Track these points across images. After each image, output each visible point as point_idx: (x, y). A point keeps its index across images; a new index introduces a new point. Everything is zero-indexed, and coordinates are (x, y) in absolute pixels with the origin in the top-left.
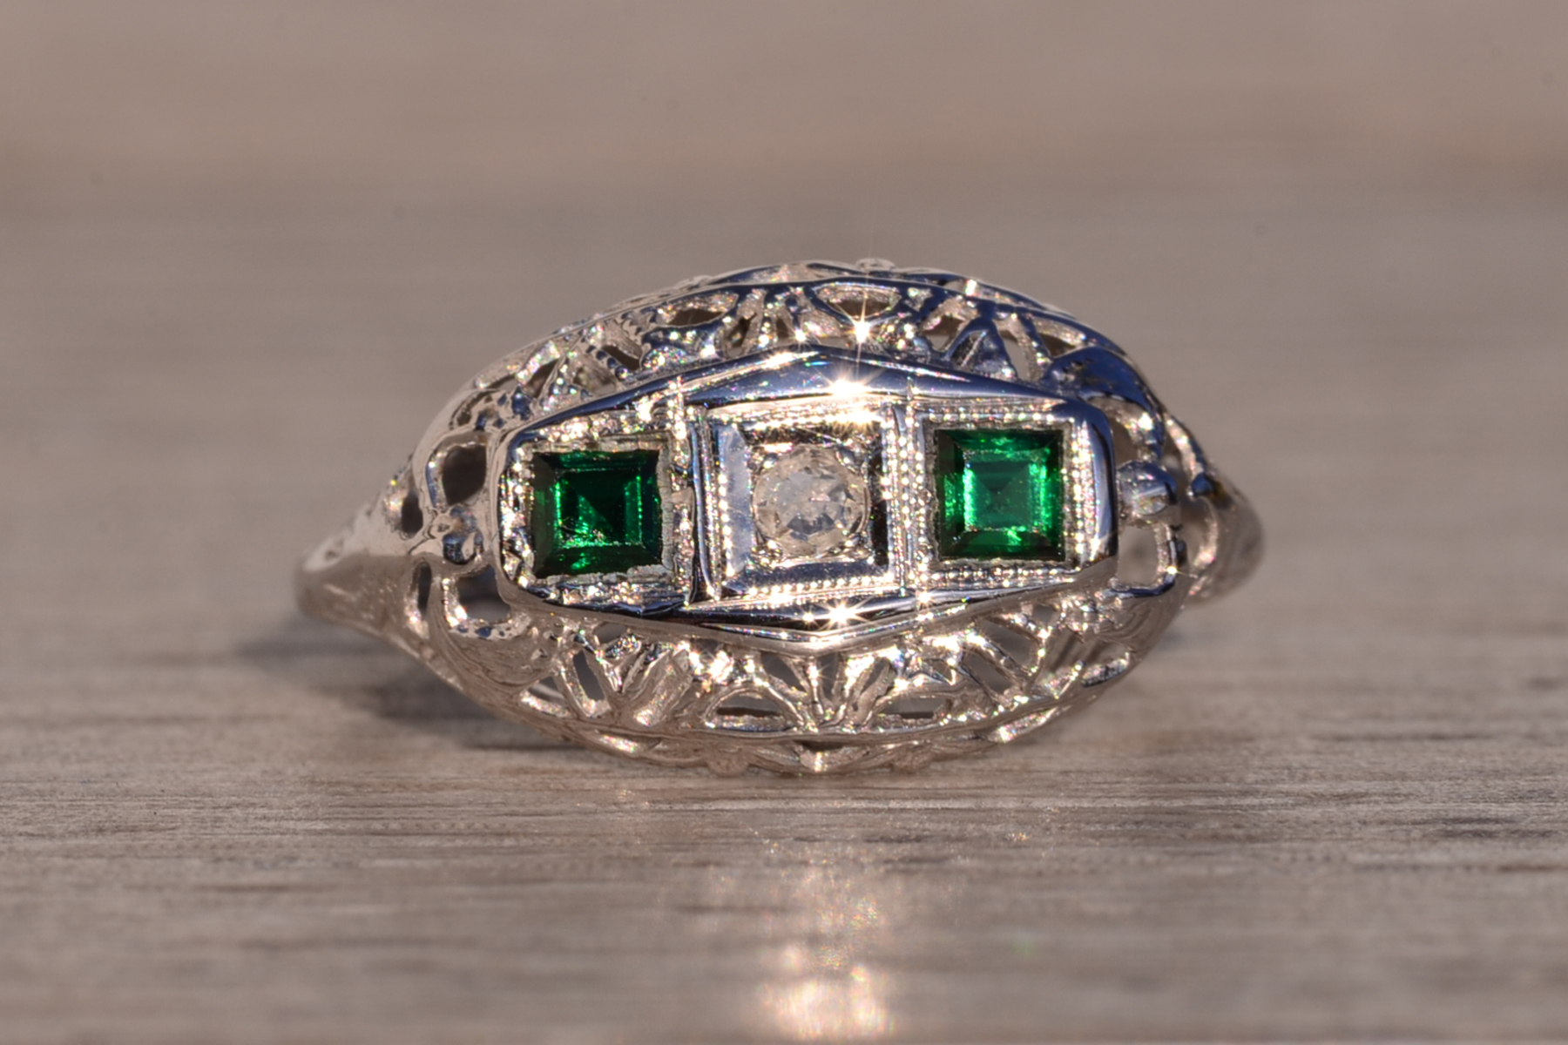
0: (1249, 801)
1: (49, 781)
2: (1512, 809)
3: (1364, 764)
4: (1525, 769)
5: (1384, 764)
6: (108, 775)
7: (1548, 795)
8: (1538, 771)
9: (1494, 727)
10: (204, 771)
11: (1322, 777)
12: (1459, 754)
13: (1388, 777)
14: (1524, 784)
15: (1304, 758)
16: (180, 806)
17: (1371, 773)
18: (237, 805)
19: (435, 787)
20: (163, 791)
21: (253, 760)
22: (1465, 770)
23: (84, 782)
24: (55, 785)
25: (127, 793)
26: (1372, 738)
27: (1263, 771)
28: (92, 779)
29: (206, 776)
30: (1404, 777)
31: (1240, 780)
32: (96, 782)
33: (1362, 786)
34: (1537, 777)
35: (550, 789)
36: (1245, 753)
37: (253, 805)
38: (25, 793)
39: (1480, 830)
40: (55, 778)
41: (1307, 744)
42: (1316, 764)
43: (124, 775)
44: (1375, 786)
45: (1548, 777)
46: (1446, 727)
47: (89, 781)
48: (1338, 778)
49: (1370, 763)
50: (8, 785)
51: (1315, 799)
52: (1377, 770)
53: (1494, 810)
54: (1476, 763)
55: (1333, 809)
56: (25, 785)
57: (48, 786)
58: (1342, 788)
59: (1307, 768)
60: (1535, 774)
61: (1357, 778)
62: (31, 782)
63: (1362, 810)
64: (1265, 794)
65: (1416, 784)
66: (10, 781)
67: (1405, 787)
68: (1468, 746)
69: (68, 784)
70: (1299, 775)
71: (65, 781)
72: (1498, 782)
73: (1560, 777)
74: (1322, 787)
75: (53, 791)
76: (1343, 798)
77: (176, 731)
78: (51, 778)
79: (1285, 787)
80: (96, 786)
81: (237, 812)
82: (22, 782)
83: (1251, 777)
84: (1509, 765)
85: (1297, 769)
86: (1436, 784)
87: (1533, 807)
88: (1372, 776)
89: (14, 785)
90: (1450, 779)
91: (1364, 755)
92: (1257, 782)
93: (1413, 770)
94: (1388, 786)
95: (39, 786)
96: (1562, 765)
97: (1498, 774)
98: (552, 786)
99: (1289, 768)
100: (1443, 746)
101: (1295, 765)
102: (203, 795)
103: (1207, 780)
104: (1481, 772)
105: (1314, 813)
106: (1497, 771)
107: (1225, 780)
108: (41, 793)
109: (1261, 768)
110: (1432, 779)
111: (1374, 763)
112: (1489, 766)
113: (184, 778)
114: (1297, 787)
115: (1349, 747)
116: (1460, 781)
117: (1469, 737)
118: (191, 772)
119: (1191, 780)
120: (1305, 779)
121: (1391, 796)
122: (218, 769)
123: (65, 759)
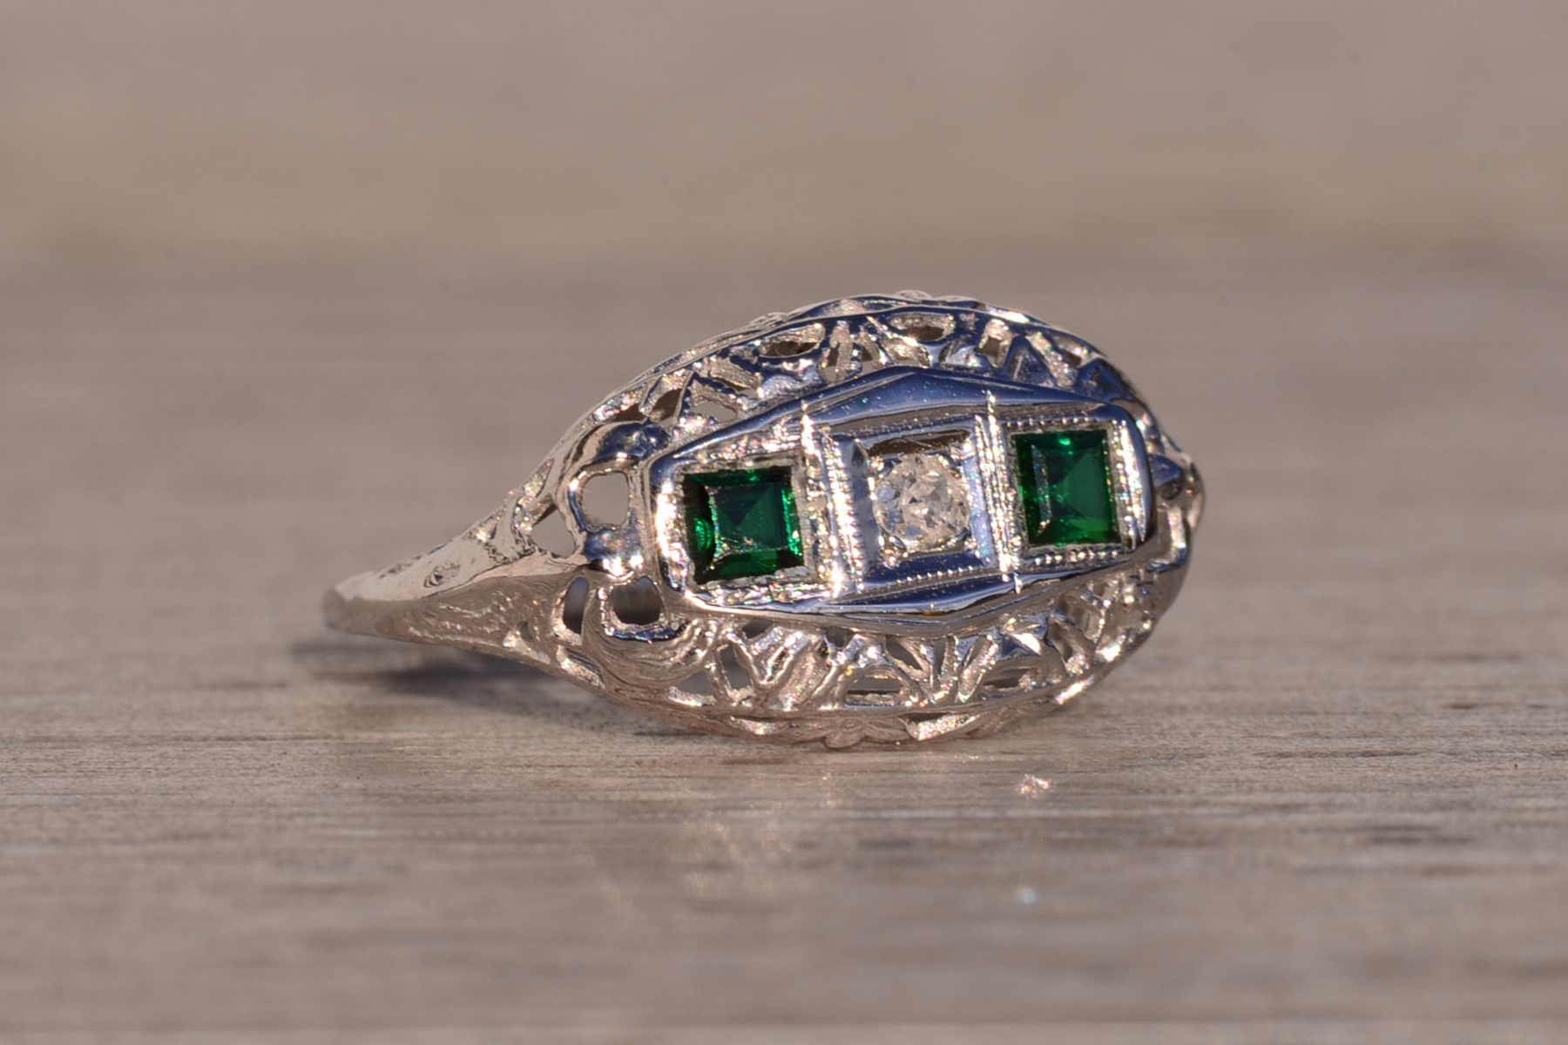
0: (1201, 811)
1: (132, 793)
2: (1435, 818)
3: (1303, 778)
4: (1447, 782)
5: (1321, 777)
6: (184, 788)
7: (1466, 805)
8: (1458, 784)
9: (1420, 744)
10: (270, 784)
11: (1266, 789)
12: (1388, 768)
13: (1324, 789)
14: (1445, 796)
15: (1249, 773)
16: (249, 815)
17: (1309, 786)
18: (299, 814)
19: (475, 799)
20: (233, 802)
21: (314, 774)
22: (1393, 783)
23: (162, 794)
24: (137, 797)
25: (201, 803)
26: (1311, 755)
27: (1213, 784)
28: (170, 792)
29: (271, 789)
30: (1339, 789)
31: (1193, 792)
32: (173, 794)
33: (1301, 797)
34: (1457, 789)
35: (578, 800)
36: (1197, 768)
37: (313, 815)
38: (111, 804)
39: (1405, 836)
40: (136, 790)
41: (1255, 761)
42: (1261, 778)
43: (198, 788)
44: (1313, 798)
45: (1467, 789)
46: (1377, 745)
47: (167, 794)
48: (1279, 790)
49: (1308, 777)
50: (95, 797)
51: (1259, 809)
52: (1315, 783)
53: (1419, 818)
54: (1403, 777)
55: (1275, 818)
56: (110, 797)
57: (131, 797)
58: (1284, 799)
59: (1253, 781)
60: (1455, 787)
61: (1297, 790)
62: (115, 794)
63: (1301, 818)
64: (1215, 805)
65: (1349, 796)
66: (97, 794)
67: (1340, 798)
68: (1395, 761)
69: (149, 796)
70: (1245, 787)
71: (146, 794)
72: (1422, 794)
73: (1477, 789)
74: (1266, 798)
75: (135, 802)
76: (1285, 808)
77: (246, 749)
78: (134, 791)
79: (1233, 798)
80: (173, 798)
81: (299, 821)
82: (108, 794)
83: (1202, 789)
84: (1432, 779)
85: (1243, 782)
86: (1367, 796)
87: (1454, 816)
88: (1310, 789)
89: (101, 797)
90: (1380, 791)
91: (1303, 770)
92: (1207, 794)
93: (1347, 783)
94: (1324, 797)
95: (122, 797)
96: (1479, 779)
97: (1422, 786)
98: (579, 797)
99: (1237, 781)
100: (1373, 761)
101: (1242, 778)
102: (269, 805)
103: (1163, 792)
104: (1407, 785)
105: (1256, 821)
106: (1422, 784)
107: (1179, 792)
108: (124, 804)
109: (1211, 781)
110: (1363, 790)
111: (1312, 777)
112: (1414, 780)
113: (251, 791)
114: (1243, 798)
115: (1290, 762)
116: (1389, 793)
117: (1397, 754)
118: (258, 785)
119: (1149, 791)
120: (1251, 790)
121: (1327, 806)
122: (283, 782)
123: (146, 773)
